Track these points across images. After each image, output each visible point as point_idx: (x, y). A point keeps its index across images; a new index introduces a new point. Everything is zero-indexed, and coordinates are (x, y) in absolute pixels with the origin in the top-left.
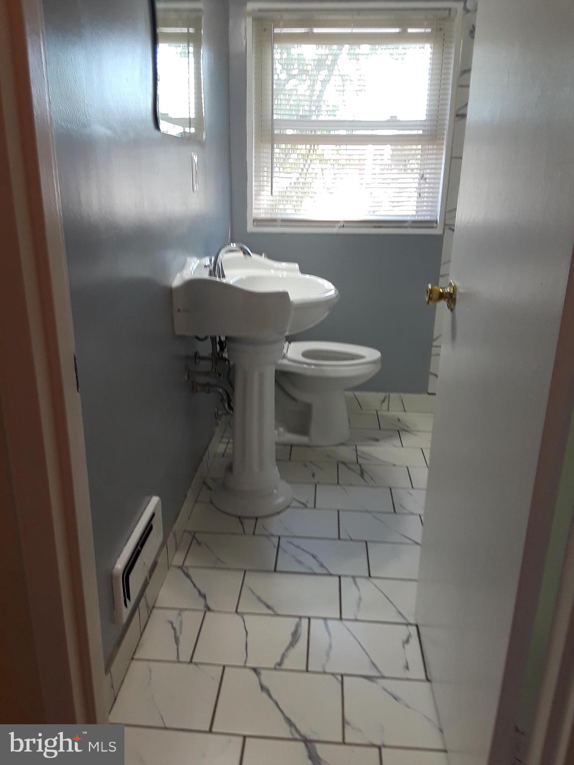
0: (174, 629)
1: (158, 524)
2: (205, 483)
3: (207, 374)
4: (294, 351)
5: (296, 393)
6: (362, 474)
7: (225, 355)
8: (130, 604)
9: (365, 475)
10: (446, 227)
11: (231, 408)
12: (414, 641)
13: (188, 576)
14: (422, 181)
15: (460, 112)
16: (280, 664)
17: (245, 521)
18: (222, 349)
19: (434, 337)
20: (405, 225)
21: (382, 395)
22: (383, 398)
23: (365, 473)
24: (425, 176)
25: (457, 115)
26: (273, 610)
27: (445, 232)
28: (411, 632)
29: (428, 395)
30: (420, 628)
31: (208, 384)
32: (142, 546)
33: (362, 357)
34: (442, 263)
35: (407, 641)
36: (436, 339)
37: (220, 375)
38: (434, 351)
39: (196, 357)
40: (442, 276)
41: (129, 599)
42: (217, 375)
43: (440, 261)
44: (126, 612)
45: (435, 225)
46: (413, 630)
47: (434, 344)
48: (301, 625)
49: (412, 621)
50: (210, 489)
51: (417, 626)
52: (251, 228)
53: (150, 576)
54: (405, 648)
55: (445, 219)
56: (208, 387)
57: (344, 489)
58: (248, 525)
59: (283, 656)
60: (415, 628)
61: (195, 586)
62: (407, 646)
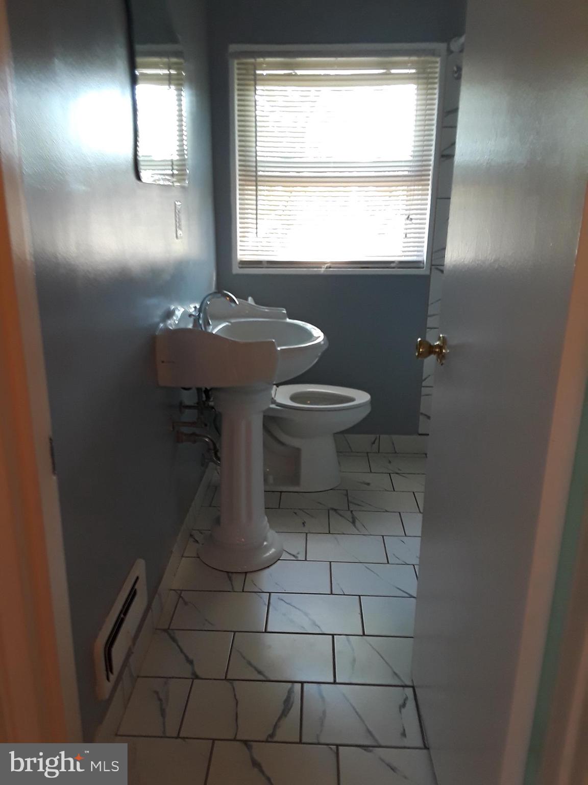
0: (160, 700)
1: (142, 588)
2: (191, 536)
3: (193, 424)
4: (283, 395)
5: (285, 438)
6: (354, 522)
7: (211, 404)
8: (113, 677)
9: (357, 523)
10: (433, 267)
11: (219, 459)
12: (411, 704)
13: (174, 640)
14: (408, 222)
15: (446, 153)
16: (272, 735)
17: (234, 576)
18: (208, 397)
19: (424, 378)
20: (392, 265)
21: (372, 437)
22: (373, 440)
23: (357, 520)
24: (411, 217)
25: (443, 156)
26: (264, 676)
27: (432, 272)
28: (407, 694)
29: (419, 437)
30: (417, 690)
31: (194, 434)
32: (125, 614)
33: (352, 400)
34: (429, 303)
35: (403, 705)
36: (425, 379)
37: (206, 425)
38: (424, 391)
39: (182, 407)
40: (431, 316)
41: (112, 672)
42: (203, 426)
43: (428, 302)
44: (107, 686)
45: (422, 265)
46: (409, 692)
47: (424, 384)
48: (293, 692)
49: (409, 683)
50: (197, 542)
51: (413, 687)
52: (236, 270)
53: (134, 644)
54: (402, 712)
55: (432, 260)
56: (193, 438)
57: (336, 538)
58: (238, 581)
59: (276, 726)
60: (411, 689)
61: (182, 651)
62: (403, 710)
